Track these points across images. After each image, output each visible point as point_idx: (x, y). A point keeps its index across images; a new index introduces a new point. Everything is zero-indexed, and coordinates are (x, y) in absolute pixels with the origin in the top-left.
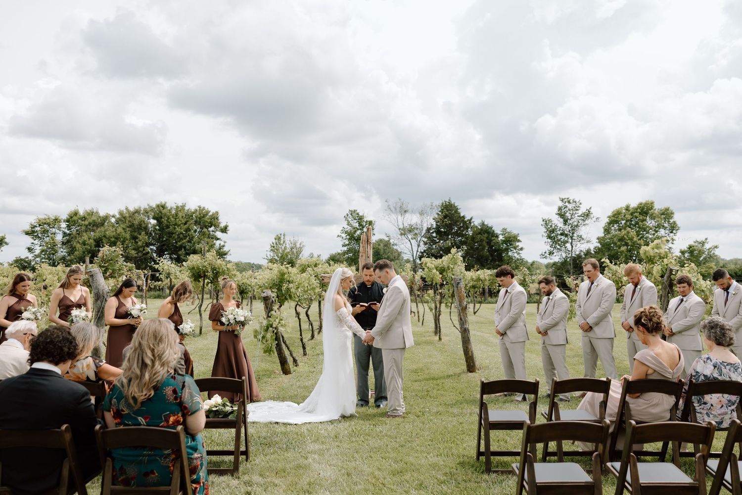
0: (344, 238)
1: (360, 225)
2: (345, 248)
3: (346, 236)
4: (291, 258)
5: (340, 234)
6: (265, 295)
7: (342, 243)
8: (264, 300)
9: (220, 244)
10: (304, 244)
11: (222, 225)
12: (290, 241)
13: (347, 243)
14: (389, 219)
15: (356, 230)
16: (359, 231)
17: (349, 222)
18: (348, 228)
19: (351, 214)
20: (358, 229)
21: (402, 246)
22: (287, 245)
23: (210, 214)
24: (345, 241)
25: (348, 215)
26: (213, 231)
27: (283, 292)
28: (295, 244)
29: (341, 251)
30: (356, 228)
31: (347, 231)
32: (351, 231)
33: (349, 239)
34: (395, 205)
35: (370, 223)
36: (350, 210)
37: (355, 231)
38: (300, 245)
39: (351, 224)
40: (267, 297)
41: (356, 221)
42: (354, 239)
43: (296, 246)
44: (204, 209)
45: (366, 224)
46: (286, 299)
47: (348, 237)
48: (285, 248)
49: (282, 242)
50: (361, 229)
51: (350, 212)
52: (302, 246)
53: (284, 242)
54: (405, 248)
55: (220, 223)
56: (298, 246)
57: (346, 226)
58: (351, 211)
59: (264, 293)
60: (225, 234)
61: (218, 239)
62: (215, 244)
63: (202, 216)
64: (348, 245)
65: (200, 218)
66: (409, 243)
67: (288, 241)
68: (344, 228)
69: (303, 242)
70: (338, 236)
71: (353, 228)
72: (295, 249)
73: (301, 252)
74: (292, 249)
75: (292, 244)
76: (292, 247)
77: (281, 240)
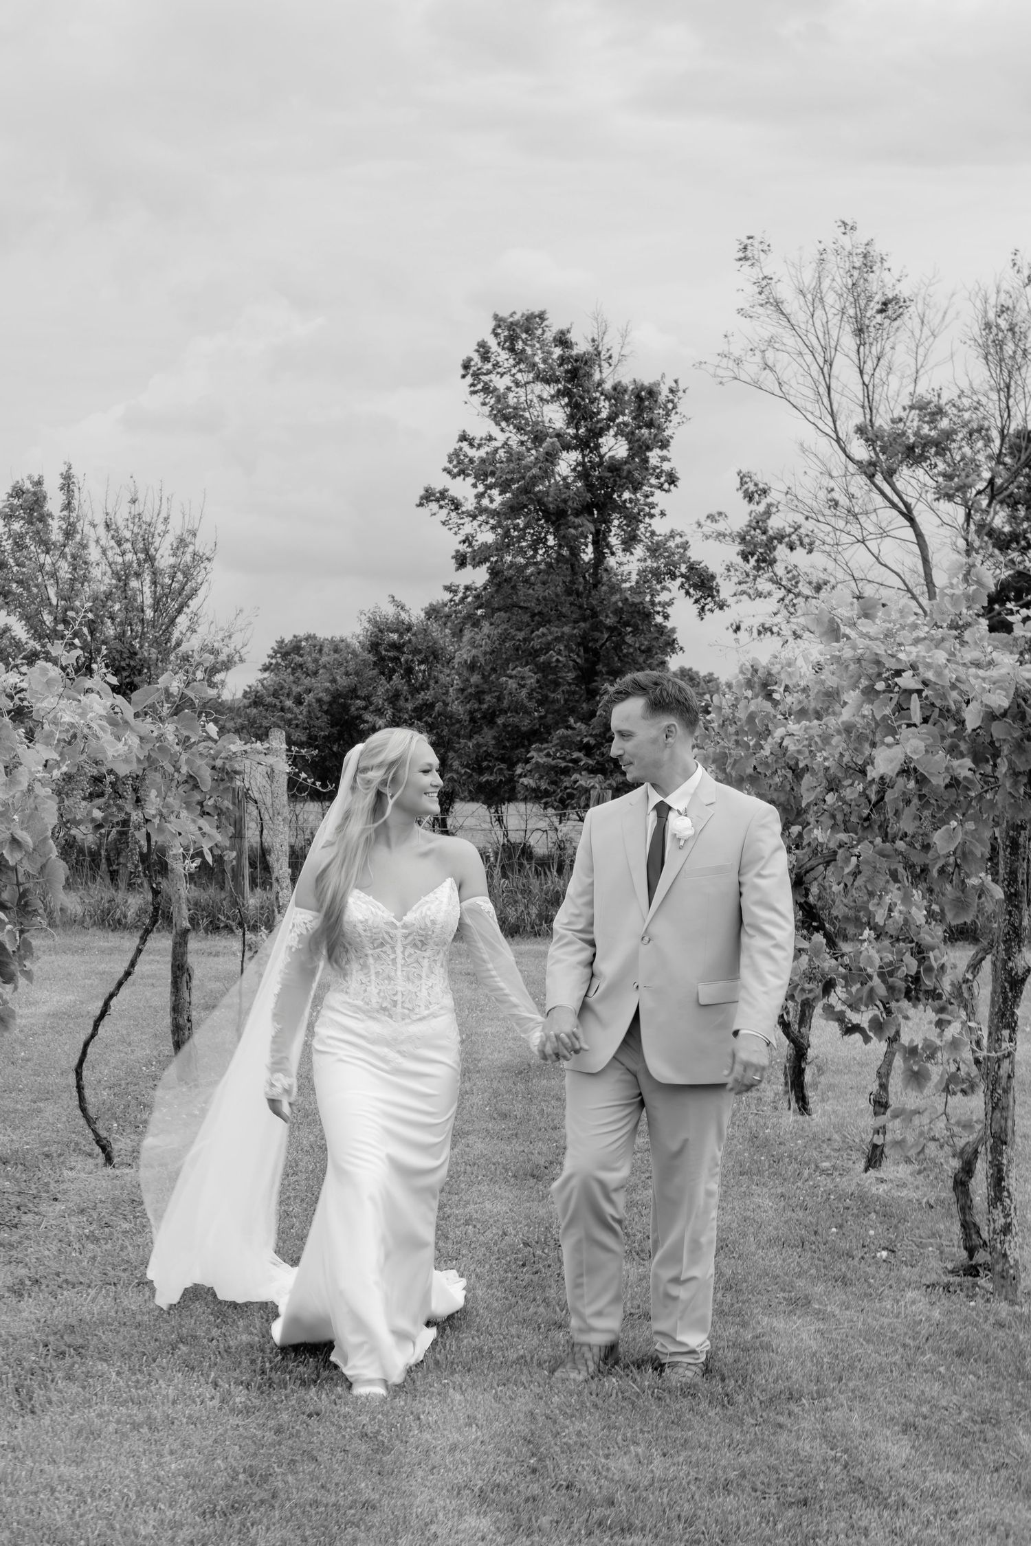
0: (469, 505)
1: (579, 412)
2: (477, 577)
4: (120, 637)
5: (441, 481)
7: (453, 544)
10: (201, 545)
12: (108, 526)
13: (487, 537)
14: (768, 379)
15: (549, 447)
16: (573, 456)
17: (496, 398)
18: (498, 441)
19: (513, 345)
20: (565, 445)
21: (859, 558)
22: (94, 554)
24: (469, 527)
25: (486, 353)
28: (143, 545)
29: (452, 587)
30: (556, 435)
31: (491, 459)
32: (512, 457)
33: (507, 513)
34: (808, 278)
35: (645, 398)
36: (499, 320)
38: (182, 543)
39: (515, 413)
41: (551, 390)
42: (541, 507)
43: (150, 559)
45: (618, 410)
47: (497, 499)
48: (80, 576)
49: (56, 536)
50: (582, 444)
51: (503, 332)
52: (188, 558)
53: (68, 534)
54: (879, 573)
56: (165, 560)
57: (482, 426)
58: (511, 324)
64: (502, 547)
66: (909, 534)
67: (94, 526)
68: (463, 438)
69: (194, 535)
70: (428, 496)
71: (538, 438)
72: (147, 578)
73: (190, 597)
74: (123, 577)
75: (128, 546)
76: (127, 566)
77: (43, 519)
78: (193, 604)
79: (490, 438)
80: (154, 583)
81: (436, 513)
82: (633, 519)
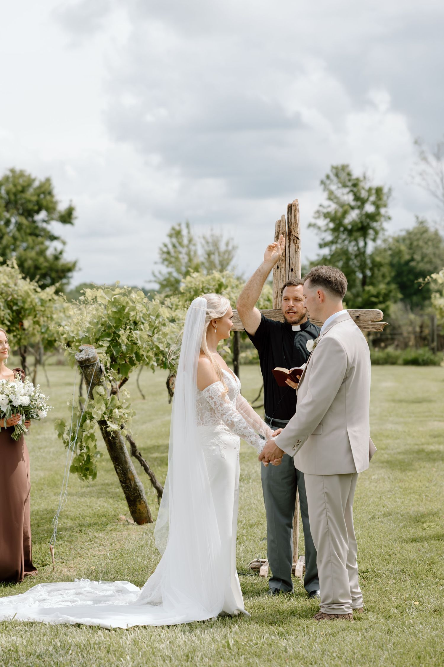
0: (323, 229)
1: (357, 198)
2: (326, 251)
3: (327, 225)
5: (313, 221)
6: (83, 356)
7: (317, 240)
8: (82, 367)
9: (56, 249)
11: (62, 207)
12: (204, 238)
15: (346, 209)
16: (356, 212)
17: (331, 193)
18: (332, 207)
19: (337, 175)
20: (353, 208)
22: (199, 248)
23: (36, 184)
25: (328, 177)
26: (44, 221)
27: (124, 348)
28: (216, 244)
29: (318, 255)
30: (349, 205)
31: (328, 213)
32: (336, 212)
33: (335, 230)
35: (379, 191)
36: (333, 167)
37: (345, 213)
38: (227, 244)
39: (336, 198)
40: (88, 360)
41: (347, 190)
42: (346, 229)
43: (218, 248)
44: (22, 174)
45: (369, 196)
46: (132, 363)
47: (332, 225)
50: (359, 207)
51: (334, 171)
52: (230, 247)
53: (190, 241)
55: (56, 203)
56: (223, 247)
57: (326, 203)
58: (336, 168)
59: (81, 351)
60: (68, 226)
61: (53, 238)
62: (47, 248)
63: (20, 188)
64: (332, 242)
65: (15, 194)
67: (199, 237)
68: (321, 206)
69: (232, 239)
70: (310, 225)
71: (342, 205)
72: (217, 254)
73: (231, 260)
74: (209, 254)
75: (210, 245)
76: (210, 251)
77: (182, 236)
78: (233, 263)
79: (329, 206)
80: (219, 255)
81: (314, 231)
82: (376, 233)
